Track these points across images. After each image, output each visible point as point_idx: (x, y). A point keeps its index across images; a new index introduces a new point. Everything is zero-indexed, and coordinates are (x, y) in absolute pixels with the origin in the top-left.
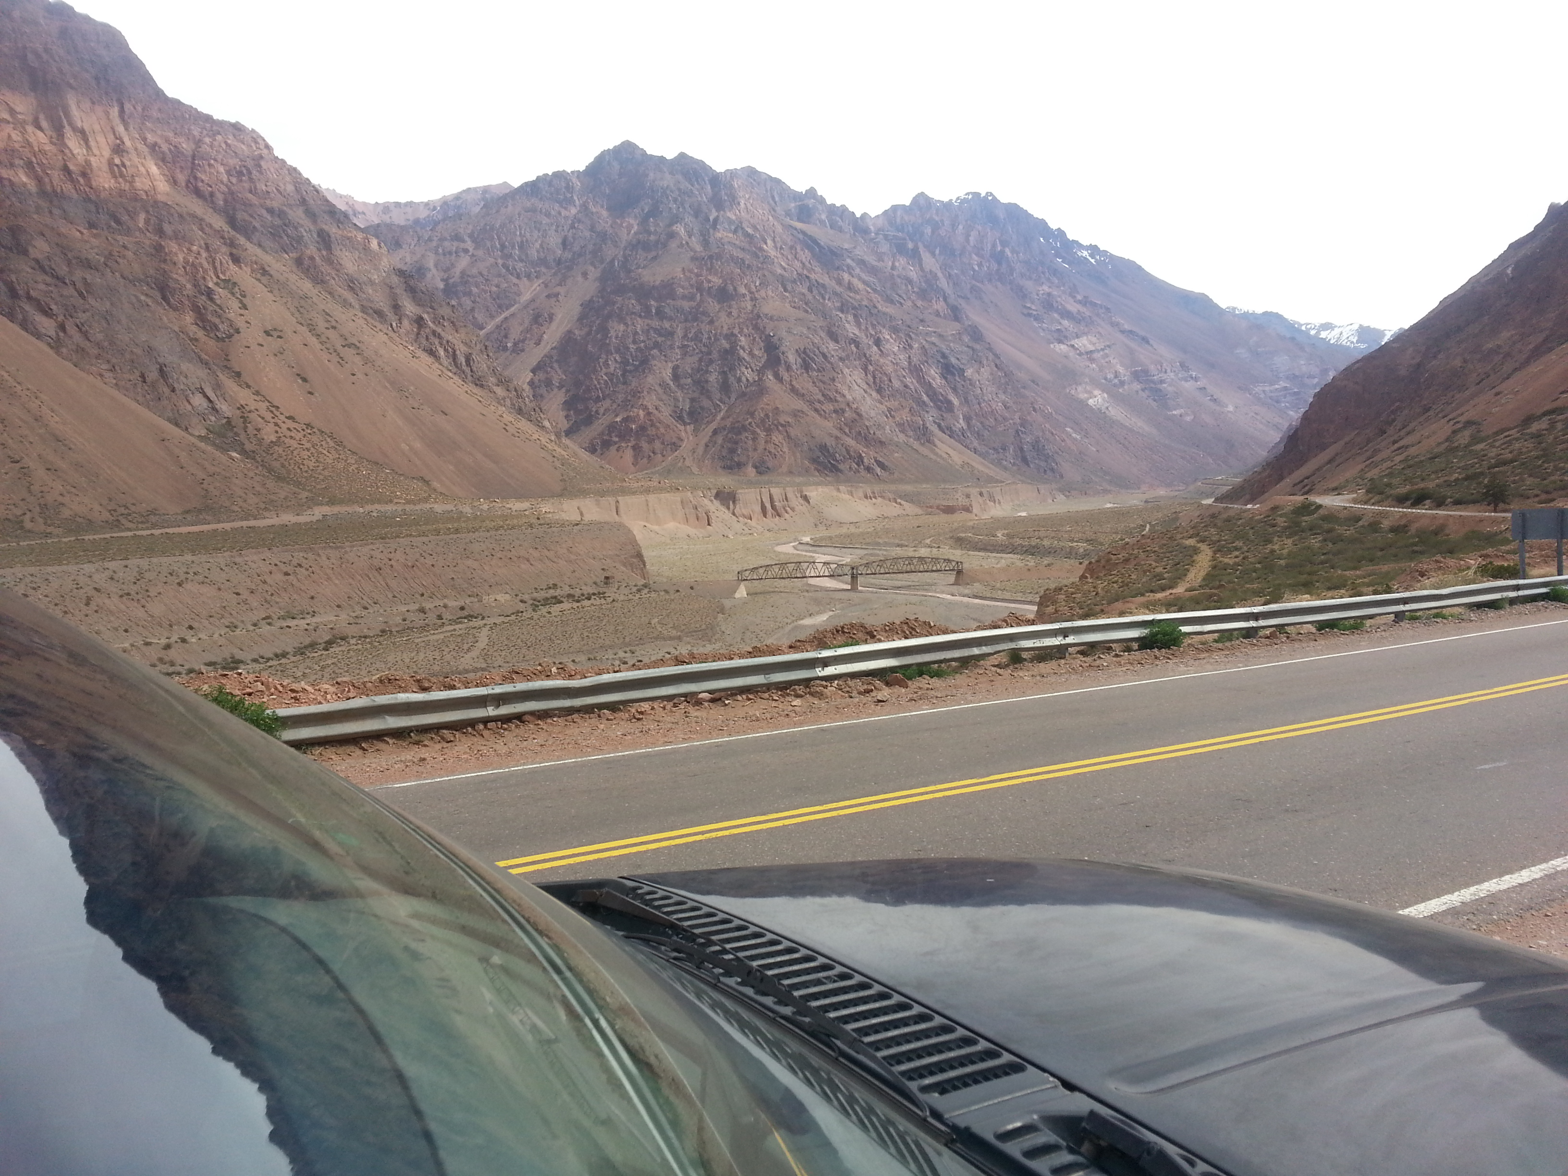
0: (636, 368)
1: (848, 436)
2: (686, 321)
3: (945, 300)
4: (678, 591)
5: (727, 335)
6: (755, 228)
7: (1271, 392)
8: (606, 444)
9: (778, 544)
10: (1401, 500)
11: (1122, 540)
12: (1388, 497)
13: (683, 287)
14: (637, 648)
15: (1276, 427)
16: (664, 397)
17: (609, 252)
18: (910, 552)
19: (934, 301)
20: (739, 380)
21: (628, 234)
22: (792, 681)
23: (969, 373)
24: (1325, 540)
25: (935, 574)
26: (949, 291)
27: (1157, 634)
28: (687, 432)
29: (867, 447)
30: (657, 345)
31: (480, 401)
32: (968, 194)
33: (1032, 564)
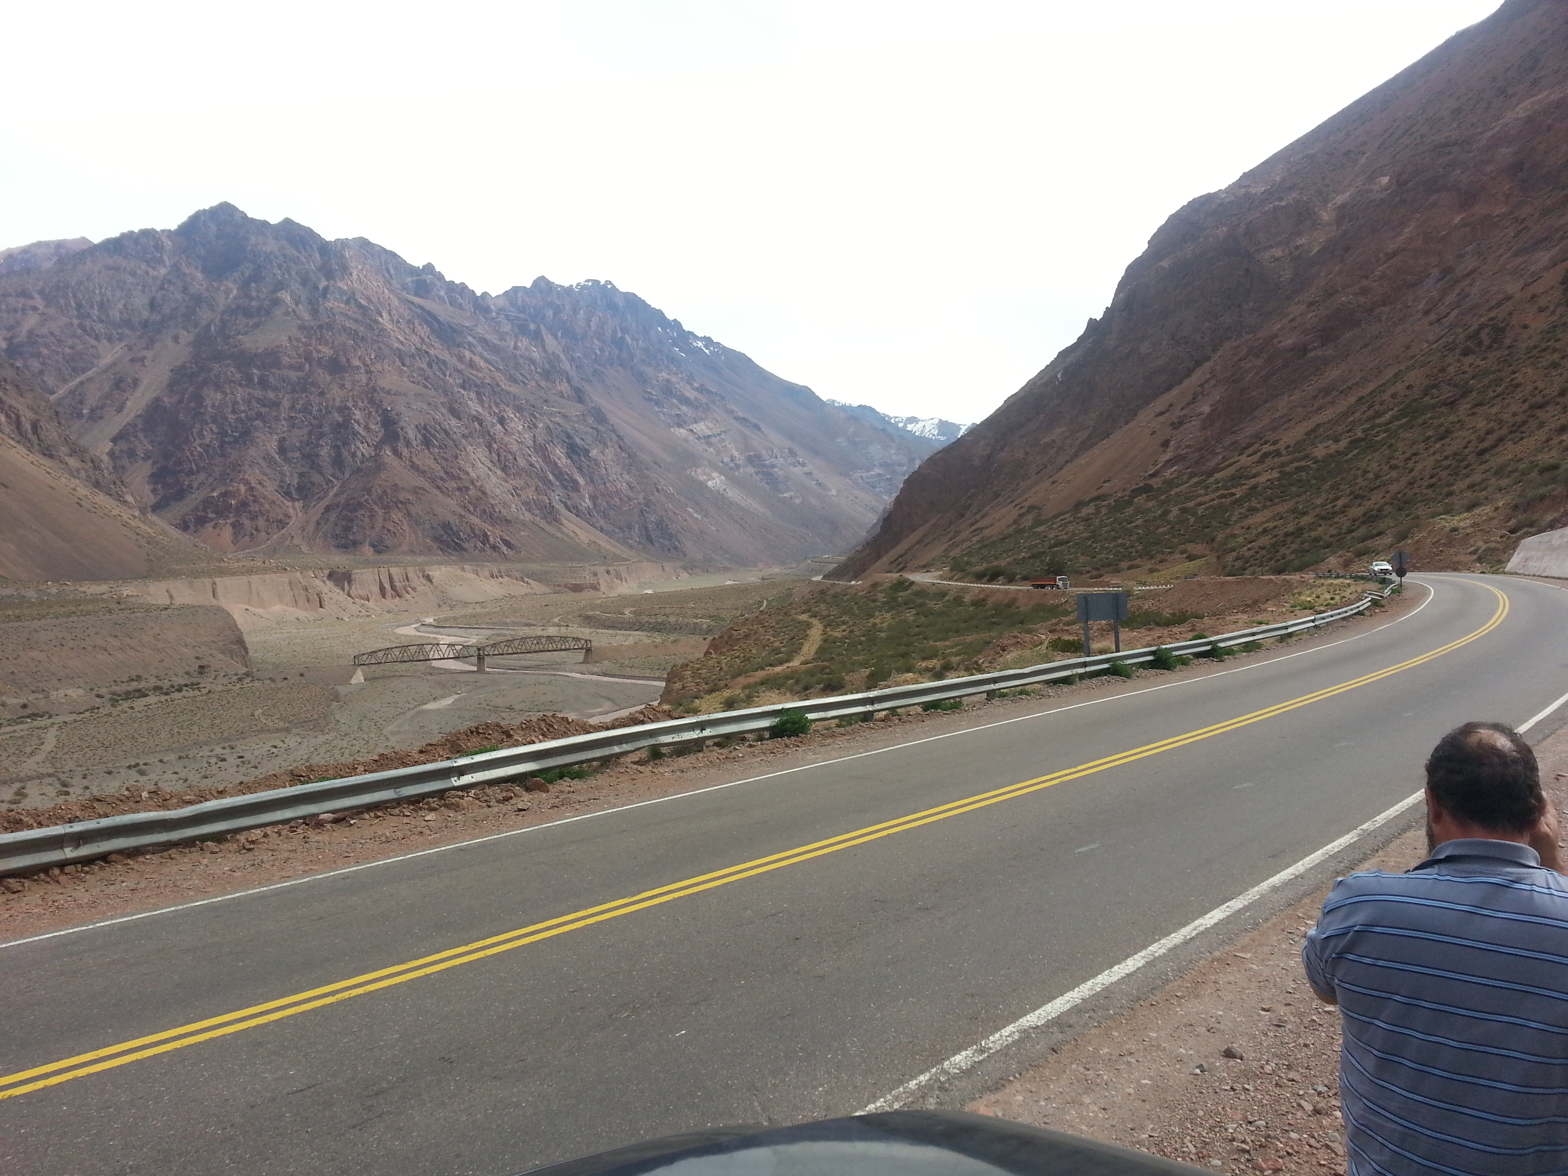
0: (236, 440)
1: (473, 514)
2: (294, 391)
3: (569, 381)
4: (285, 679)
5: (339, 407)
6: (369, 299)
7: (868, 478)
8: (201, 521)
9: (398, 626)
10: (979, 577)
11: (742, 616)
12: (968, 574)
13: (289, 356)
14: (237, 743)
15: (873, 509)
16: (268, 471)
17: (204, 315)
18: (539, 632)
19: (557, 383)
20: (354, 455)
21: (227, 298)
22: (426, 793)
23: (594, 453)
24: (918, 614)
25: (563, 653)
26: (573, 373)
27: (787, 722)
28: (295, 509)
29: (492, 525)
30: (259, 416)
31: (49, 473)
32: (587, 281)
33: (658, 640)
